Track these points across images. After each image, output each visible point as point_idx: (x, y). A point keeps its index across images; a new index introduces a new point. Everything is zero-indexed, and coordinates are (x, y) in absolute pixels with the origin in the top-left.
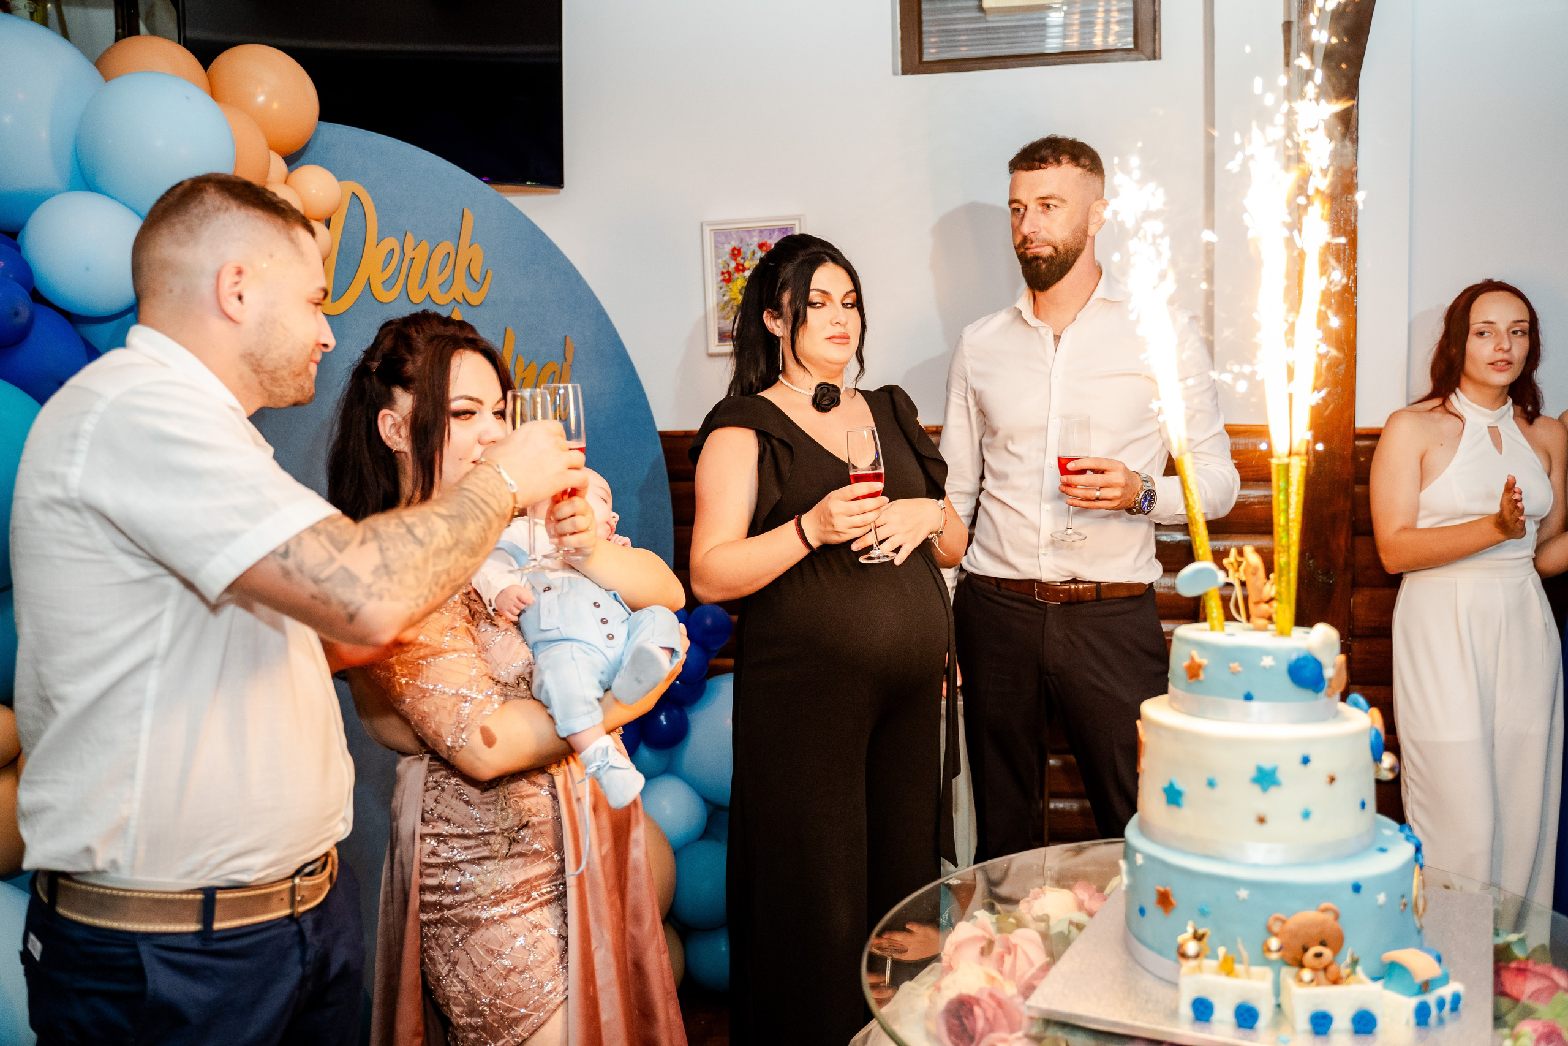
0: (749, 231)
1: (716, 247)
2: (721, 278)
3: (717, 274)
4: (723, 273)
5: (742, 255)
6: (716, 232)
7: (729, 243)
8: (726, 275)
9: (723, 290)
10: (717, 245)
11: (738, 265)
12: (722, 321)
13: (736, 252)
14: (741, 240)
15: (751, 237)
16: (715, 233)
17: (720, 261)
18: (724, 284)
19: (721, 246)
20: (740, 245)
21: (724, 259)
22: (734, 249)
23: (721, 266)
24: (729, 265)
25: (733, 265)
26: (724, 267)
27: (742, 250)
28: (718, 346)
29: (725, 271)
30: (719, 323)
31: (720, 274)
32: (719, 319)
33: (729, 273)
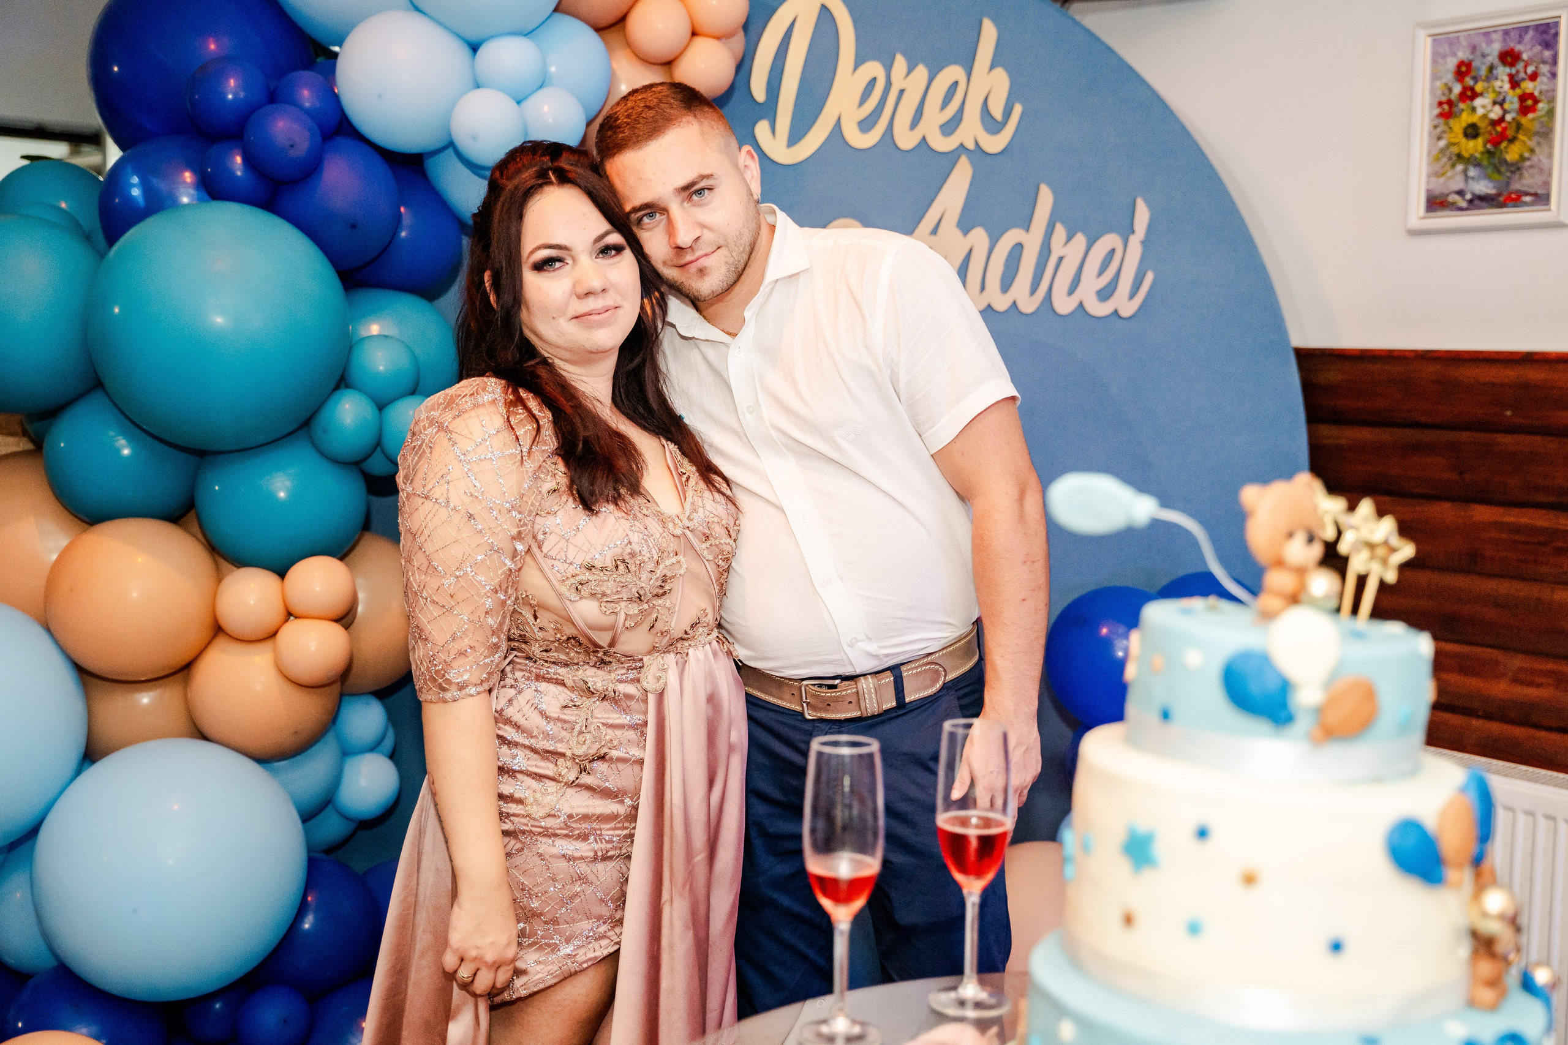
0: (1487, 34)
1: (1434, 62)
2: (1437, 111)
3: (1431, 106)
4: (1440, 104)
5: (1473, 74)
6: (1437, 39)
7: (1455, 54)
8: (1446, 107)
9: (1439, 130)
10: (1437, 58)
11: (1465, 89)
12: (1433, 179)
13: (1464, 69)
14: (1474, 49)
15: (1490, 42)
16: (1434, 40)
17: (1438, 84)
18: (1441, 121)
19: (1440, 61)
20: (1471, 57)
21: (1444, 80)
22: (1461, 64)
23: (1439, 92)
24: (1450, 90)
25: (1457, 89)
26: (1444, 94)
27: (1474, 64)
28: (1424, 218)
29: (1444, 99)
30: (1428, 183)
31: (1436, 104)
32: (1429, 176)
33: (1450, 103)
